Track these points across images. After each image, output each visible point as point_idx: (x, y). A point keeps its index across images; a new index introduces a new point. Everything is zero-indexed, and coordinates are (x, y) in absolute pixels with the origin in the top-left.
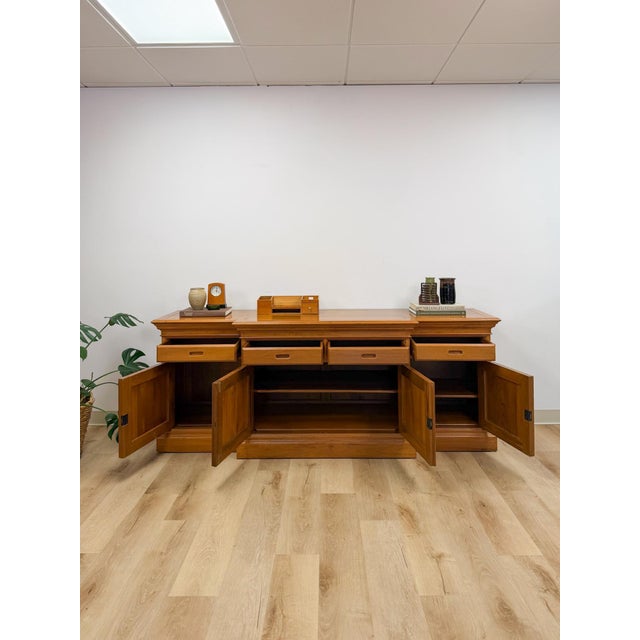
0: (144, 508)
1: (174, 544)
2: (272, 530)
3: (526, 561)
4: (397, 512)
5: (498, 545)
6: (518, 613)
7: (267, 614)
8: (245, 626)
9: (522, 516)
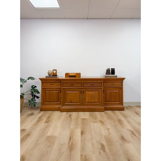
0: (38, 121)
1: (46, 127)
2: (69, 125)
3: (128, 130)
4: (99, 122)
5: (122, 127)
6: (125, 138)
7: (69, 138)
8: (64, 140)
9: (129, 122)
